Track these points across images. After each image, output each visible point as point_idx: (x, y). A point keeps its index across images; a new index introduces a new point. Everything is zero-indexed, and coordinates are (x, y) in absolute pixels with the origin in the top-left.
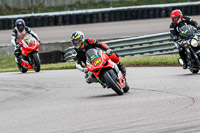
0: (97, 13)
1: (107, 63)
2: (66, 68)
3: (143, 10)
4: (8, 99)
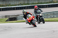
2: (17, 22)
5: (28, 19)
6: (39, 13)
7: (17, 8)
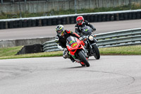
1: (80, 46)
3: (98, 15)
5: (69, 47)
6: (88, 34)
7: (45, 22)
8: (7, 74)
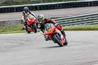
0: (56, 5)
1: (55, 30)
4: (13, 47)
5: (46, 32)
7: (42, 7)
8: (15, 44)
